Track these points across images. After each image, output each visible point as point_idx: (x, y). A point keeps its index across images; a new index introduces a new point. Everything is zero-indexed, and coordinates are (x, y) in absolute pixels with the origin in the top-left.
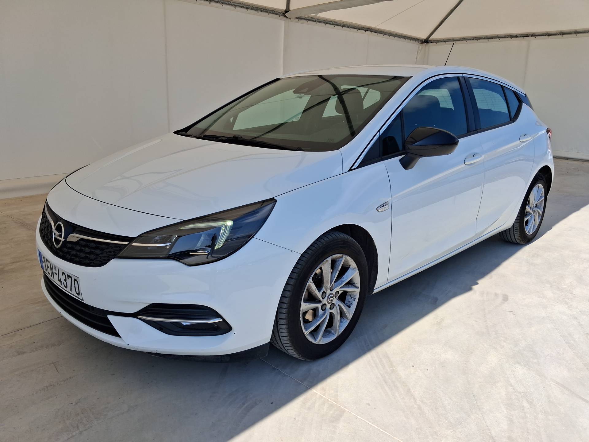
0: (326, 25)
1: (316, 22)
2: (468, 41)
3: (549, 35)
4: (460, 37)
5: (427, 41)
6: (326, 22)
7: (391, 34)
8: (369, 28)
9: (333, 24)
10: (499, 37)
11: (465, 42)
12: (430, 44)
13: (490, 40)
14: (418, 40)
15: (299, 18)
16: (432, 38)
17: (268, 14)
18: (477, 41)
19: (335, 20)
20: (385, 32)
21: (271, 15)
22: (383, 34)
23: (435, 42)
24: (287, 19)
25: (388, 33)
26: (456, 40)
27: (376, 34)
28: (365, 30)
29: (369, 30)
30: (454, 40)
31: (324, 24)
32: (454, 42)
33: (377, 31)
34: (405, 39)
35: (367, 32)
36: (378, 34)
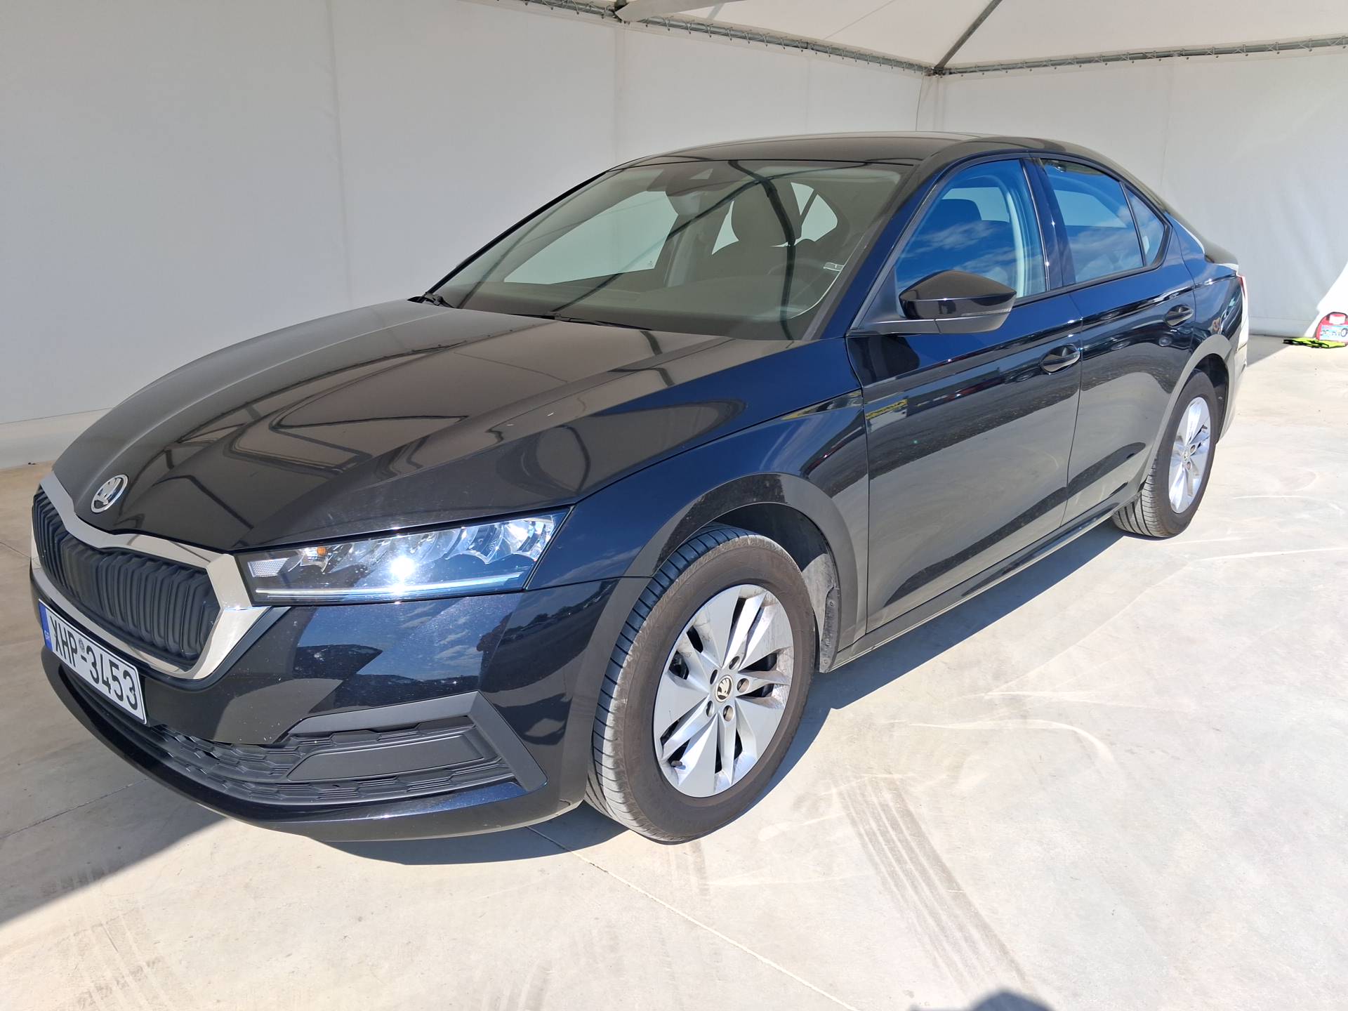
1: (687, 29)
2: (1035, 70)
3: (1218, 52)
4: (1016, 61)
5: (940, 70)
6: (712, 29)
7: (860, 54)
8: (809, 42)
9: (726, 35)
10: (1105, 59)
11: (1027, 70)
12: (948, 77)
13: (1085, 66)
14: (922, 67)
15: (647, 22)
16: (951, 63)
17: (574, 12)
18: (1056, 69)
19: (733, 26)
20: (848, 50)
21: (582, 14)
22: (841, 55)
23: (959, 72)
24: (619, 23)
25: (853, 53)
26: (1005, 67)
27: (826, 55)
28: (802, 47)
29: (809, 46)
30: (1003, 67)
31: (706, 35)
32: (1003, 72)
33: (828, 49)
34: (891, 65)
35: (805, 51)
36: (830, 56)
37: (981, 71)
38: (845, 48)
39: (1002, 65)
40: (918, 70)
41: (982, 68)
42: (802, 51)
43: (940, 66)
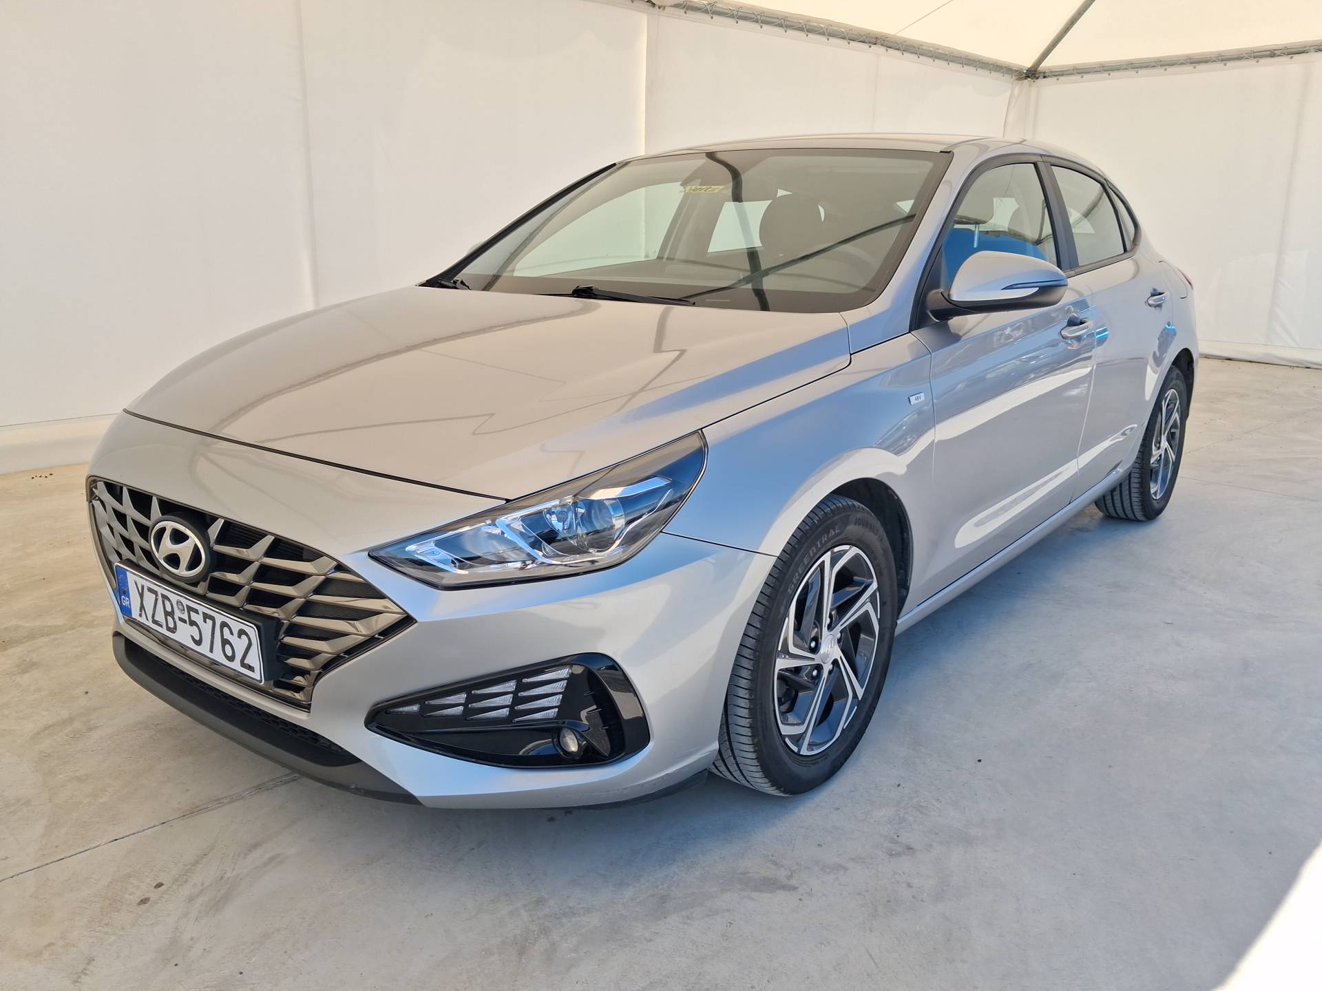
0: (761, 27)
1: (734, 18)
2: (1141, 72)
4: (1121, 61)
5: (1032, 74)
6: (763, 18)
7: (939, 53)
8: (879, 37)
9: (780, 26)
10: (1224, 58)
11: (1132, 73)
12: (1041, 81)
13: (1200, 67)
14: (1011, 69)
15: (687, 8)
16: (1047, 64)
18: (1166, 70)
19: (787, 15)
20: (925, 48)
22: (915, 53)
23: (1055, 76)
24: (652, 8)
25: (931, 51)
26: (1108, 68)
27: (898, 53)
28: (870, 43)
29: (878, 41)
30: (1104, 68)
31: (757, 26)
32: (1105, 75)
33: (900, 45)
34: (976, 67)
35: (873, 47)
36: (903, 54)
37: (1078, 73)
38: (922, 45)
39: (1104, 66)
40: (1007, 73)
41: (1080, 71)
42: (870, 47)
43: (1033, 69)
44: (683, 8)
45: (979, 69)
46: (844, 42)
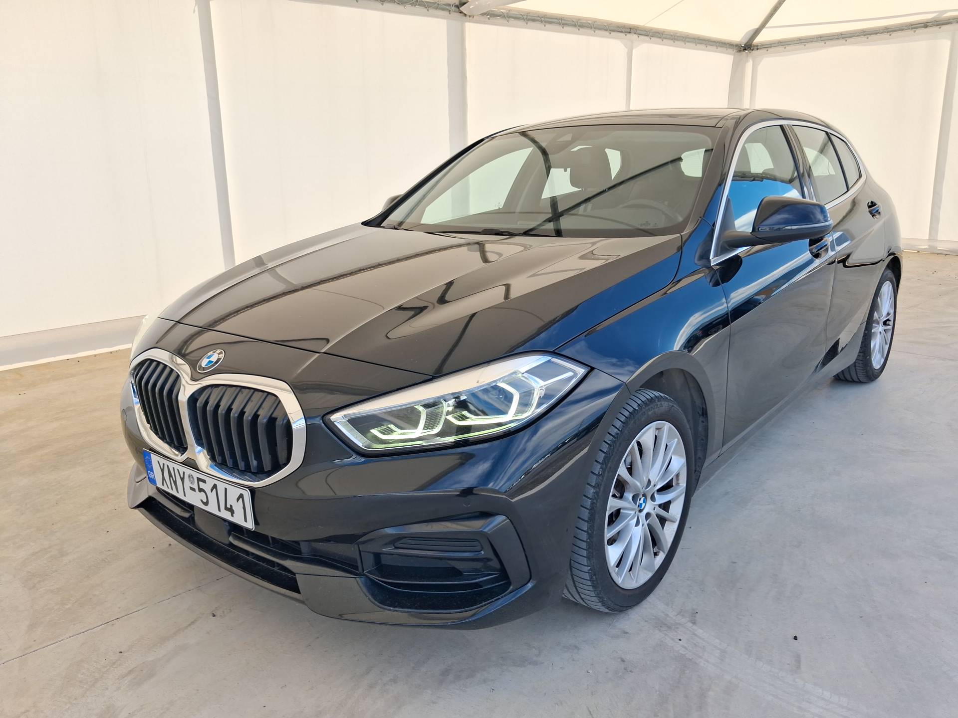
0: (545, 26)
1: (525, 20)
2: (828, 43)
4: (812, 36)
5: (748, 47)
6: (546, 19)
7: (678, 36)
8: (632, 28)
9: (560, 24)
10: (888, 31)
11: (822, 44)
12: (755, 52)
13: (871, 37)
14: (732, 45)
16: (758, 40)
17: (425, 10)
19: (563, 16)
20: (666, 33)
21: (432, 11)
22: (660, 38)
23: (765, 48)
24: (464, 17)
25: (672, 35)
26: (804, 41)
27: (647, 38)
28: (625, 32)
29: (632, 31)
30: (801, 41)
31: (541, 25)
32: (802, 46)
33: (649, 33)
34: (706, 44)
35: (628, 35)
36: (651, 39)
37: (782, 46)
38: (664, 32)
39: (800, 40)
40: (729, 48)
41: (783, 44)
42: (626, 35)
43: (747, 44)
44: (488, 15)
45: (708, 46)
46: (607, 33)
